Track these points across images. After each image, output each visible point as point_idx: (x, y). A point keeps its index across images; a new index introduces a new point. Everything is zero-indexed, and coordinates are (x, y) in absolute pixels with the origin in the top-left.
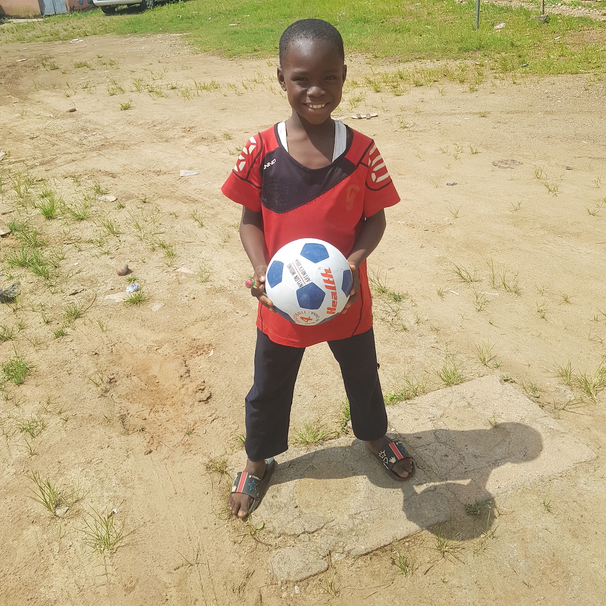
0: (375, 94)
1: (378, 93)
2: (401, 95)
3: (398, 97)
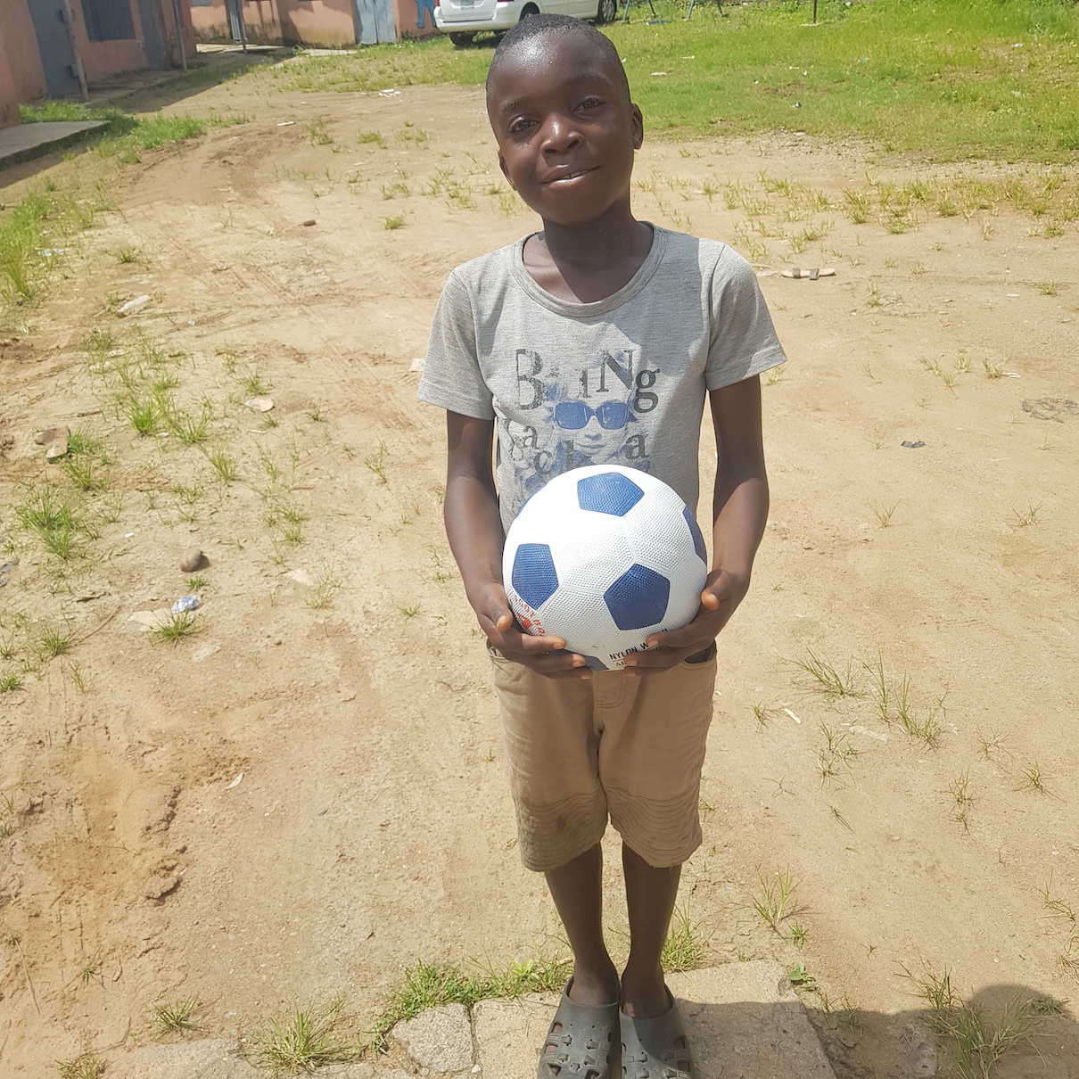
0: (854, 226)
1: (860, 226)
2: (902, 232)
3: (894, 236)
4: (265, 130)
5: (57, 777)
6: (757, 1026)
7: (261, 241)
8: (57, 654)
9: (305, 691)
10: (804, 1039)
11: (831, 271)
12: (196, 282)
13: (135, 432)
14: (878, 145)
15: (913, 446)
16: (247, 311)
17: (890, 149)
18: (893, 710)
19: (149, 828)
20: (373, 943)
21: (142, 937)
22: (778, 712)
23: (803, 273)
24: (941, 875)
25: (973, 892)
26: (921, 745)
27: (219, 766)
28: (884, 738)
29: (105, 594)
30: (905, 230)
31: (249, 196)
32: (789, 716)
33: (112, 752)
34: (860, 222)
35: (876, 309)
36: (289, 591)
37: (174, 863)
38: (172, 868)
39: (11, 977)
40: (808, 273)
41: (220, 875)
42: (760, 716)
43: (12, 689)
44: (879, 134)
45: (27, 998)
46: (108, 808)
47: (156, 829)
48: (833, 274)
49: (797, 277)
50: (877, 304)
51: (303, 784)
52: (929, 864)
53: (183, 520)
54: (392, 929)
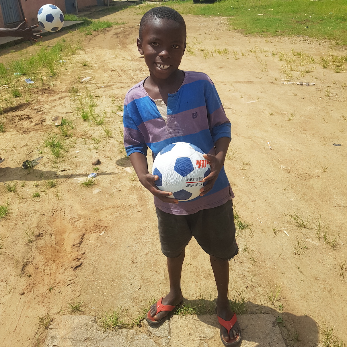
0: (323, 69)
1: (325, 69)
2: (339, 72)
3: (336, 73)
4: (131, 27)
5: (48, 226)
6: (264, 336)
7: (126, 62)
8: (52, 187)
9: (126, 207)
10: (280, 343)
11: (314, 84)
12: (105, 74)
13: (82, 119)
14: (334, 42)
15: (337, 145)
16: (120, 84)
17: (337, 44)
18: (322, 235)
19: (74, 245)
20: (140, 291)
21: (68, 280)
22: (281, 231)
23: (304, 84)
24: (333, 293)
25: (344, 301)
26: (330, 248)
27: (98, 228)
28: (317, 244)
29: (68, 170)
30: (340, 72)
31: (124, 47)
32: (285, 233)
33: (65, 220)
34: (325, 68)
35: (328, 98)
36: (124, 174)
37: (81, 257)
38: (80, 259)
39: (27, 287)
40: (305, 84)
41: (94, 263)
42: (275, 232)
43: (37, 197)
44: (334, 39)
45: (32, 295)
46: (62, 237)
47: (76, 246)
48: (314, 85)
49: (302, 85)
50: (329, 96)
51: (123, 237)
52: (329, 289)
53: (94, 149)
54: (146, 287)
